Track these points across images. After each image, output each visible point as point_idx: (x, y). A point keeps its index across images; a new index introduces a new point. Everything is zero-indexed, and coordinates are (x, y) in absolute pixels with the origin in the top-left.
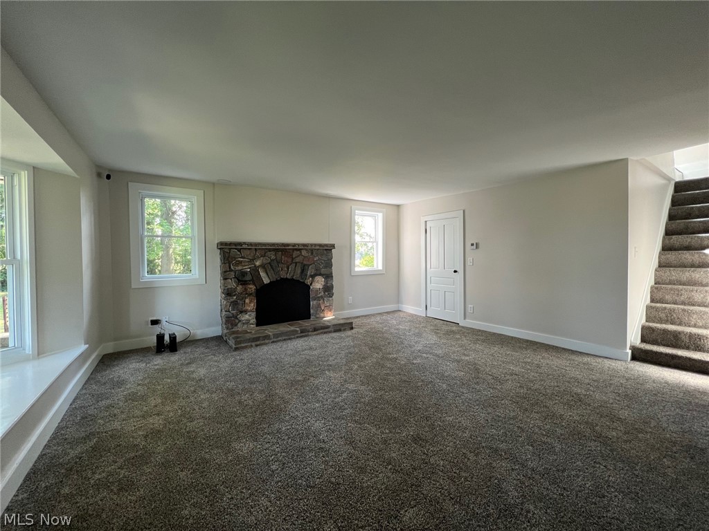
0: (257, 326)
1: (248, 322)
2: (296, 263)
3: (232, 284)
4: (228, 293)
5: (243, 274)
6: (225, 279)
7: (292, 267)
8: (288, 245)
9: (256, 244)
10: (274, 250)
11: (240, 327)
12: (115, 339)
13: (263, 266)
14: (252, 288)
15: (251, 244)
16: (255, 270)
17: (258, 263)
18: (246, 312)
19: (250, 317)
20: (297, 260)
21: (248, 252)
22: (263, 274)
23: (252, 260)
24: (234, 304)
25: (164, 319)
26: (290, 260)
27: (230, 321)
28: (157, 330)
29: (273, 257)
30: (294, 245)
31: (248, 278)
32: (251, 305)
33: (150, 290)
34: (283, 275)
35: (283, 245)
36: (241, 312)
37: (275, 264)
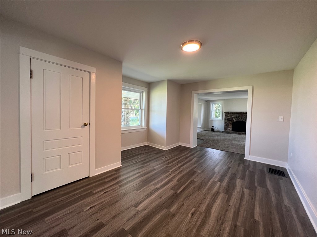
0: (232, 131)
1: (229, 130)
2: (244, 117)
3: (226, 121)
4: (225, 123)
5: (229, 119)
6: (225, 120)
7: (243, 118)
8: (241, 112)
9: (232, 112)
10: (237, 114)
11: (227, 130)
12: (207, 128)
13: (234, 117)
14: (231, 122)
15: (231, 112)
16: (232, 118)
17: (233, 117)
18: (229, 127)
19: (230, 129)
20: (244, 116)
21: (230, 114)
22: (234, 119)
23: (231, 116)
24: (226, 125)
25: (214, 126)
26: (242, 116)
27: (226, 129)
28: (213, 128)
29: (237, 115)
30: (244, 112)
31: (230, 120)
32: (230, 126)
33: (212, 121)
34: (240, 120)
35: (240, 112)
36: (228, 127)
37: (237, 117)
